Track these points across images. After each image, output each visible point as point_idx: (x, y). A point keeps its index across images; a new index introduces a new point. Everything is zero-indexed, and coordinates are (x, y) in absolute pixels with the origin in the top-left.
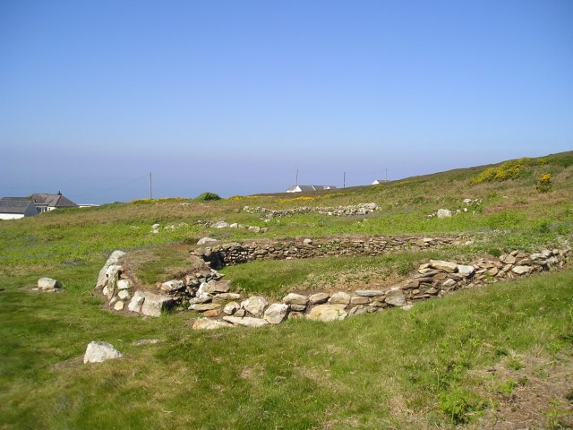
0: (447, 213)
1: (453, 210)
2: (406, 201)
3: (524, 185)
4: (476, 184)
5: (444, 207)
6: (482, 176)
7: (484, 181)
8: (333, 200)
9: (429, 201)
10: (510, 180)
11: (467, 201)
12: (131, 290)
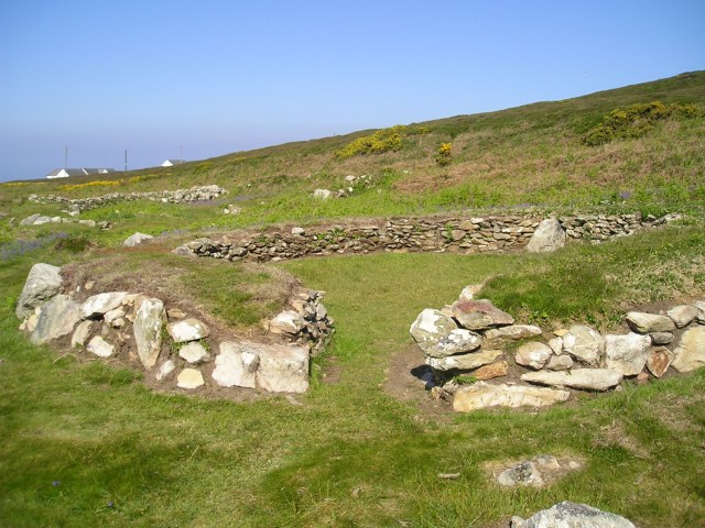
0: (327, 193)
1: (334, 189)
2: (262, 181)
3: (413, 158)
4: (347, 158)
5: (321, 186)
6: (351, 149)
7: (355, 154)
8: (147, 184)
9: (296, 181)
10: (390, 152)
11: (350, 178)
12: (210, 342)
